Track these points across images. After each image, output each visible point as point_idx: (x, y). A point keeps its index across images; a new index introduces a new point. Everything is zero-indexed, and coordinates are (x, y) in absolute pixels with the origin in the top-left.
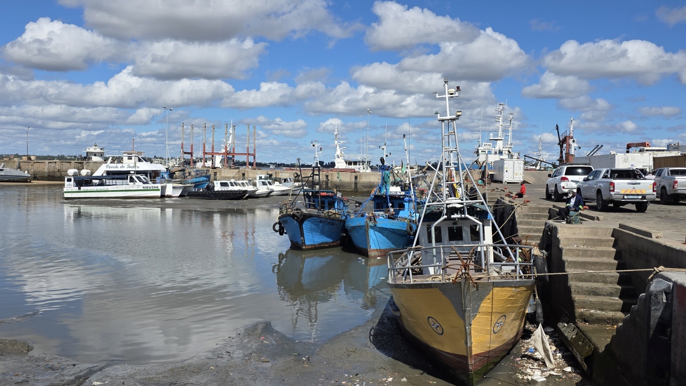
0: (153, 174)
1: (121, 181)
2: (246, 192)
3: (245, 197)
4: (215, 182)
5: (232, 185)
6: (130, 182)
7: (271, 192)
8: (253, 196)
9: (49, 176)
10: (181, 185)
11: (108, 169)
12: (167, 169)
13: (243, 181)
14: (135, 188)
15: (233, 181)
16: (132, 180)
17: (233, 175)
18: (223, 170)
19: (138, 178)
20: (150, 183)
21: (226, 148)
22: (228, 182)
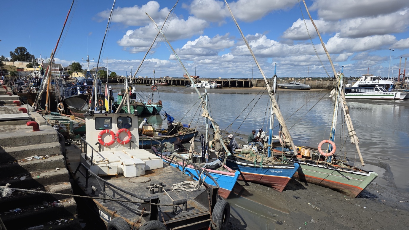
0: (387, 87)
1: (371, 90)
6: (376, 90)
10: (406, 93)
11: (360, 84)
14: (378, 94)
16: (377, 90)
19: (380, 89)
20: (387, 91)
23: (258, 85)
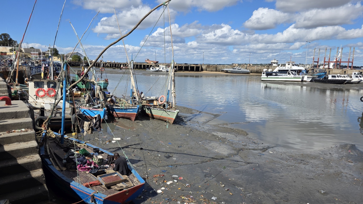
0: (298, 71)
1: (284, 74)
2: (345, 80)
3: (345, 83)
4: (329, 75)
5: (338, 77)
7: (360, 81)
8: (349, 82)
9: (256, 72)
10: (311, 76)
11: (279, 69)
12: (305, 69)
13: (344, 75)
14: (290, 77)
15: (338, 75)
16: (289, 74)
17: (339, 72)
18: (333, 70)
19: (292, 73)
20: (297, 75)
21: (337, 59)
22: (336, 75)
23: (207, 70)
